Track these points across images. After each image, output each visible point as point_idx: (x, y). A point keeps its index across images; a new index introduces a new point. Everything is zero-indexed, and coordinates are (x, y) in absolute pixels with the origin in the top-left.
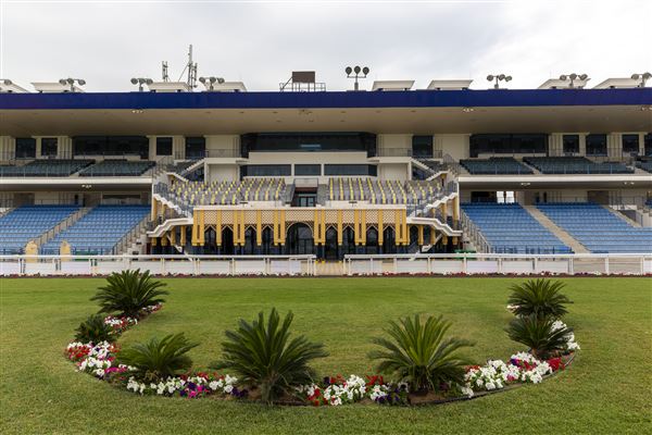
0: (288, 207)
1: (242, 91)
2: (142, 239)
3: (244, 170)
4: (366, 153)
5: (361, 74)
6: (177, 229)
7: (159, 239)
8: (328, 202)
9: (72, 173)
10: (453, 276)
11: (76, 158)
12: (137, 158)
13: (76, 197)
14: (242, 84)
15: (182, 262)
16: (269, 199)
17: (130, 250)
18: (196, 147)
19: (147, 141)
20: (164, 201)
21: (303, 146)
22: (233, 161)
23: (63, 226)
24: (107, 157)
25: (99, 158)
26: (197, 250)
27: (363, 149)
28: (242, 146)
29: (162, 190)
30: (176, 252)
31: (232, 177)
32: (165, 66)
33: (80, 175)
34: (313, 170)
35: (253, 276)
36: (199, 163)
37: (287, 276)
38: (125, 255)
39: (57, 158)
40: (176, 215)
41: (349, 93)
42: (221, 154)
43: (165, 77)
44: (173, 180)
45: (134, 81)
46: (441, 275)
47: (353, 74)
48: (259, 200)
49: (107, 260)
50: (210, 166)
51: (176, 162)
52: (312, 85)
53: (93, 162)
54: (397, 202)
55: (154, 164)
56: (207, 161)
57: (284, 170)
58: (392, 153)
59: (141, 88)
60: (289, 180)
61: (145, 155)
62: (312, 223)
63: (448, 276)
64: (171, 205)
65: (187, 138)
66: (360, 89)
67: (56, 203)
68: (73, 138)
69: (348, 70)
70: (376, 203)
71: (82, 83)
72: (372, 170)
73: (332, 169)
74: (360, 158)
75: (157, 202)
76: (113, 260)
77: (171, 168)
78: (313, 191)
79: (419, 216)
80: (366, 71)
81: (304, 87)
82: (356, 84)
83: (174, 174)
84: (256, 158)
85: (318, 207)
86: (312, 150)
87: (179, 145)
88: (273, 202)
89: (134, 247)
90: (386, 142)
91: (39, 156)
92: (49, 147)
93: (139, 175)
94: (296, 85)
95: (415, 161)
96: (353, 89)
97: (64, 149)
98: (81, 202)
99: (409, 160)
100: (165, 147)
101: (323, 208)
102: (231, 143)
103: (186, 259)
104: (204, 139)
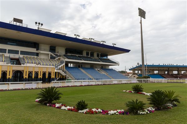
4: (36, 49)
5: (40, 25)
8: (25, 64)
21: (8, 43)
34: (16, 52)
37: (32, 89)
46: (77, 86)
47: (38, 24)
52: (21, 24)
58: (45, 50)
62: (23, 71)
69: (36, 23)
70: (43, 65)
72: (37, 54)
73: (23, 53)
80: (42, 25)
81: (18, 24)
82: (38, 28)
85: (22, 65)
90: (42, 46)
95: (51, 53)
96: (37, 29)
99: (50, 53)
101: (25, 66)
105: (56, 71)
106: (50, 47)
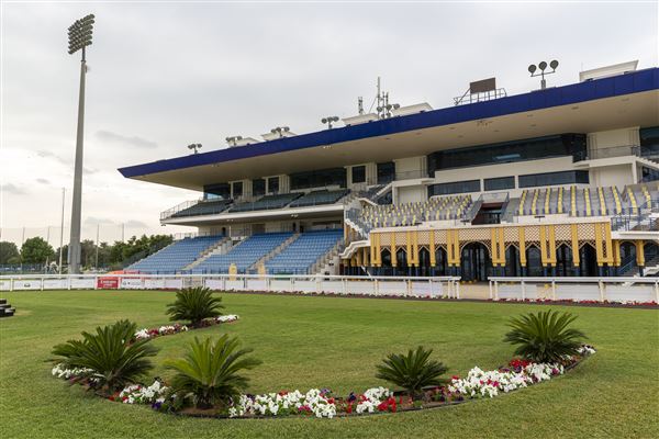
0: (469, 225)
1: (427, 110)
2: (335, 260)
3: (432, 190)
4: (571, 158)
5: (549, 69)
6: (361, 251)
7: (349, 260)
8: (515, 218)
9: (285, 205)
10: (637, 305)
11: (293, 192)
12: (337, 187)
13: (294, 225)
14: (427, 104)
15: (366, 283)
16: (451, 218)
17: (323, 271)
18: (387, 171)
19: (344, 172)
20: (352, 225)
21: (499, 158)
22: (418, 182)
23: (278, 250)
24: (314, 189)
25: (307, 191)
26: (375, 271)
27: (568, 154)
28: (429, 165)
29: (354, 215)
30: (363, 273)
31: (419, 197)
32: (361, 101)
33: (291, 207)
34: (507, 182)
35: (394, 297)
36: (388, 187)
37: (428, 298)
38: (318, 275)
39: (279, 193)
40: (360, 238)
41: (535, 94)
42: (408, 176)
43: (361, 110)
44: (365, 204)
45: (324, 121)
46: (619, 305)
47: (538, 71)
48: (440, 219)
49: (302, 280)
50: (399, 188)
51: (368, 188)
52: (492, 93)
53: (303, 194)
54: (607, 213)
55: (349, 191)
56: (394, 184)
57: (473, 186)
58: (607, 153)
59: (330, 126)
60: (475, 196)
61: (344, 184)
62: (489, 242)
63: (628, 306)
64: (357, 228)
65: (379, 165)
66: (548, 86)
67: (279, 230)
68: (290, 175)
69: (532, 69)
70: (578, 215)
71: (287, 129)
72: (582, 176)
73: (526, 180)
74: (565, 163)
75: (348, 226)
76: (307, 279)
77: (362, 194)
78: (499, 206)
79: (635, 229)
80: (554, 64)
81: (483, 97)
82: (543, 82)
83: (365, 199)
84: (443, 177)
85: (503, 223)
86: (509, 161)
87: (371, 171)
88: (453, 221)
89: (327, 268)
90: (598, 141)
91: (267, 194)
92: (274, 185)
93: (333, 203)
94: (475, 96)
96: (540, 88)
97: (284, 185)
98: (298, 228)
99: (633, 159)
100: (359, 176)
101: (510, 224)
102: (418, 164)
103: (369, 280)
104: (394, 164)
105: (616, 235)
106: (640, 130)
